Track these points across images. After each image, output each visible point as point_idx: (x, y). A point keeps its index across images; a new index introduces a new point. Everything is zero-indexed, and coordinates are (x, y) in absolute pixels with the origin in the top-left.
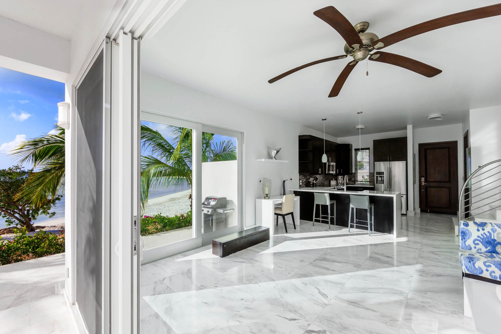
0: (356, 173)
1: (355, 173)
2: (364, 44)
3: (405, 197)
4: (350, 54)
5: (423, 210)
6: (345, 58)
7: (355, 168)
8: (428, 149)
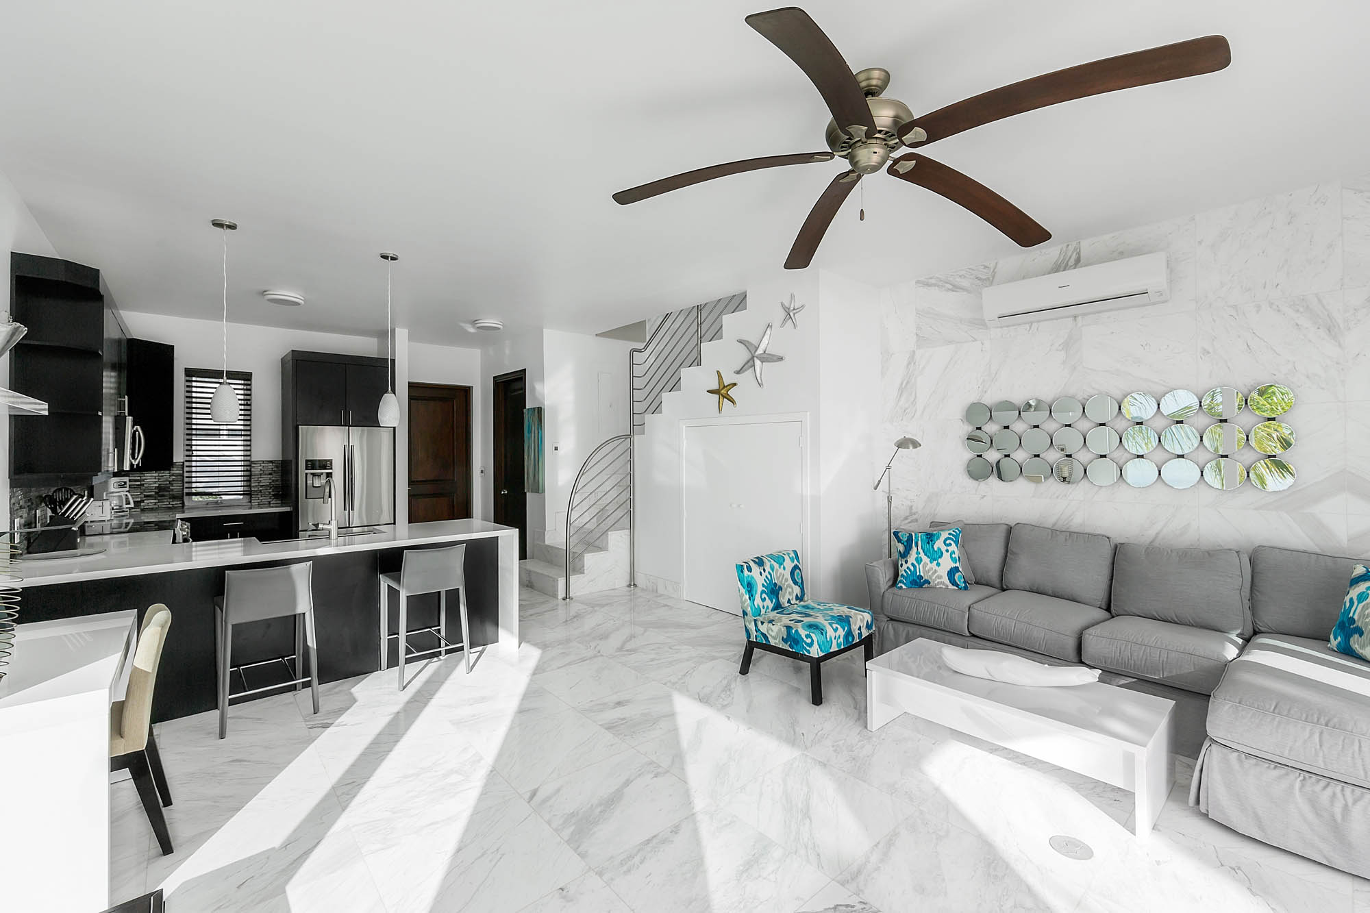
0: (190, 464)
1: (185, 464)
2: (878, 129)
4: (842, 151)
6: (828, 160)
7: (187, 445)
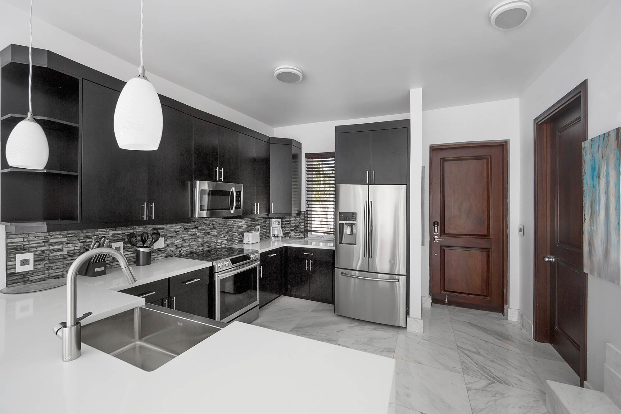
0: (309, 212)
1: (307, 212)
3: (403, 279)
5: (435, 301)
7: (308, 201)
8: (447, 161)
